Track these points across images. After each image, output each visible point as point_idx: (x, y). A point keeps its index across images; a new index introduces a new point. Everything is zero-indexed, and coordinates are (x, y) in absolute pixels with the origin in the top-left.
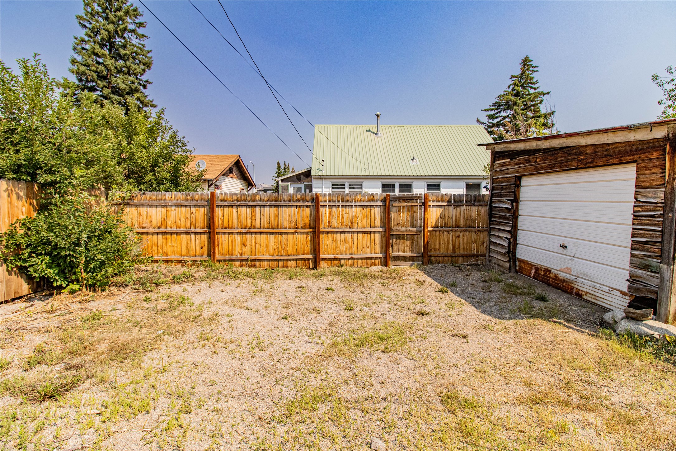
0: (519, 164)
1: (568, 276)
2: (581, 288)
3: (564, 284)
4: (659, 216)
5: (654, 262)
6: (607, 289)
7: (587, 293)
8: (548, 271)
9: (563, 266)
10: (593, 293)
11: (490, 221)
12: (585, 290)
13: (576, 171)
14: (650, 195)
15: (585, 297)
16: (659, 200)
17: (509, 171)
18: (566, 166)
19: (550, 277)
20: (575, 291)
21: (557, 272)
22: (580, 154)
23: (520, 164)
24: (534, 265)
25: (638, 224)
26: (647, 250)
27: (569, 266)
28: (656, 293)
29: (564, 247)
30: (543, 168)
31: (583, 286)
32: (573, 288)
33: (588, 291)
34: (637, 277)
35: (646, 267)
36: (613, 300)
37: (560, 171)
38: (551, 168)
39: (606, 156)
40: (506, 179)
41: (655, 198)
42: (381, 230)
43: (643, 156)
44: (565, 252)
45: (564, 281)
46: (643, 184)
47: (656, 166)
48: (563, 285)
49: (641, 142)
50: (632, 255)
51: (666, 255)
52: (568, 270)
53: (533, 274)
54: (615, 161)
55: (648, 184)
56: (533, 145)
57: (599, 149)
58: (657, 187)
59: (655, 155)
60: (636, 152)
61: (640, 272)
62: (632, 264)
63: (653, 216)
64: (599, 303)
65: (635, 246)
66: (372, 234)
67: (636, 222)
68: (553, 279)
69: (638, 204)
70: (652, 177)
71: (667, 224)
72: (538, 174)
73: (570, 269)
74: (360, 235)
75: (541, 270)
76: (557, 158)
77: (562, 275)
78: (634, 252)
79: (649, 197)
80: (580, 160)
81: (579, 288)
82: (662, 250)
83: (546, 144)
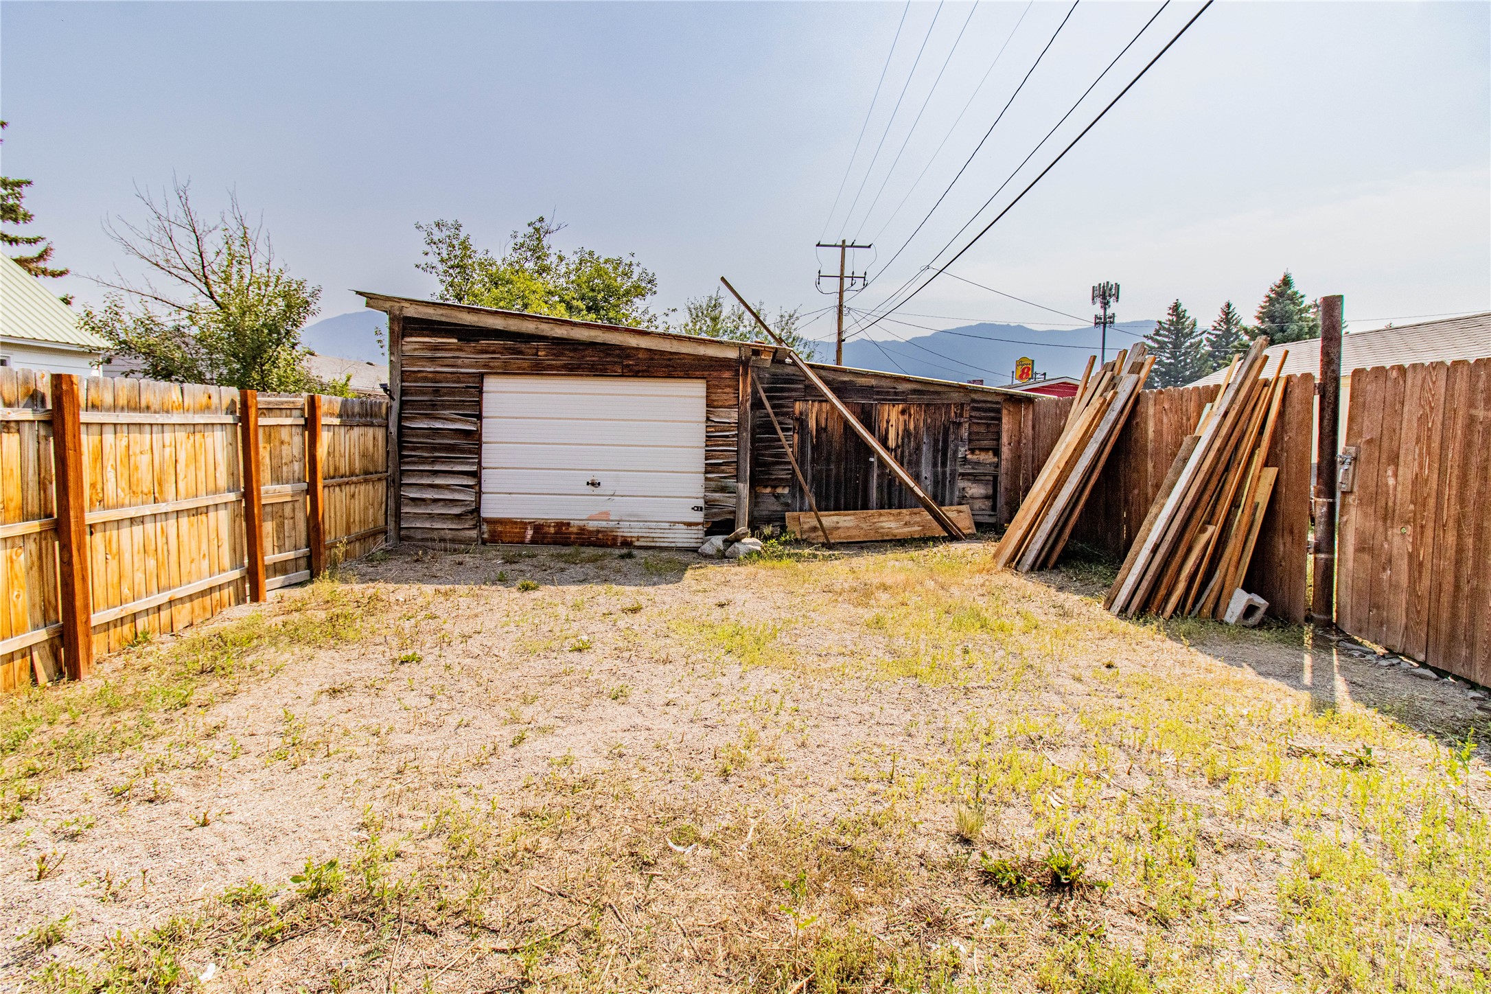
0: (487, 352)
1: (604, 524)
2: (629, 535)
3: (600, 536)
4: (733, 436)
5: (731, 482)
6: (667, 525)
7: (638, 538)
8: (561, 525)
9: (594, 511)
10: (648, 535)
11: (401, 457)
12: (636, 535)
13: (620, 379)
14: (723, 414)
15: (637, 544)
16: (732, 421)
17: (459, 362)
18: (601, 370)
19: (571, 533)
20: (619, 540)
21: (581, 523)
22: (628, 357)
23: (493, 352)
24: (530, 523)
25: (712, 446)
26: (723, 472)
27: (604, 509)
28: (734, 512)
29: (593, 484)
30: (552, 367)
31: (629, 530)
32: (615, 538)
33: (640, 535)
34: (713, 501)
35: (723, 489)
36: (676, 535)
37: (587, 376)
38: (571, 370)
39: (667, 366)
40: (449, 376)
41: (728, 418)
42: (232, 497)
43: (715, 374)
44: (597, 491)
45: (598, 532)
46: (715, 403)
47: (729, 386)
48: (598, 539)
49: (711, 358)
50: (706, 479)
51: (742, 473)
52: (605, 516)
53: (529, 537)
54: (681, 374)
55: (720, 403)
56: (529, 327)
57: (656, 357)
58: (730, 407)
59: (727, 375)
60: (704, 368)
61: (717, 495)
62: (707, 489)
63: (727, 437)
64: (658, 544)
65: (710, 468)
66: (212, 514)
67: (709, 443)
68: (577, 534)
69: (709, 423)
70: (725, 397)
71: (742, 444)
72: (542, 374)
73: (607, 513)
74: (184, 520)
75: (549, 526)
76: (583, 357)
77: (592, 525)
78: (709, 476)
79: (722, 417)
80: (628, 366)
81: (625, 534)
82: (737, 469)
83: (560, 332)
